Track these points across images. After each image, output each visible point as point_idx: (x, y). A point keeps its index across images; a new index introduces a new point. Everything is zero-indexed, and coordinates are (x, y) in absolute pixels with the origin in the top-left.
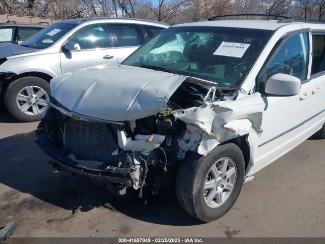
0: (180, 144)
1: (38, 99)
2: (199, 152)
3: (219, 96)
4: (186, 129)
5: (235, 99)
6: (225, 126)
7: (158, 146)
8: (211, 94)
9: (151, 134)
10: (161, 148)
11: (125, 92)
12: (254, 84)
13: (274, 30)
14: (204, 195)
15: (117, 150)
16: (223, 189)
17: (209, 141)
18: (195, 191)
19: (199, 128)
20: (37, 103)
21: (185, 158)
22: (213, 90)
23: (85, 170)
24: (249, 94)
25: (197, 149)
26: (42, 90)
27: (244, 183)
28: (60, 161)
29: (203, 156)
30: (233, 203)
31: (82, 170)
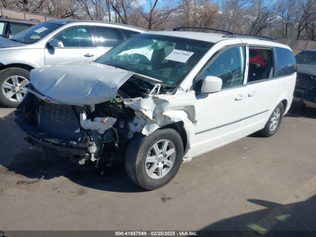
0: (130, 126)
1: (22, 88)
2: (143, 133)
3: (163, 91)
4: (135, 115)
5: (174, 94)
6: (163, 114)
7: (111, 126)
8: (157, 89)
9: (106, 117)
10: (114, 129)
11: (87, 82)
12: (192, 84)
13: (215, 42)
14: (146, 167)
15: (79, 129)
16: (163, 165)
17: (151, 125)
18: (137, 162)
19: (143, 114)
20: (21, 92)
21: (133, 137)
22: (158, 86)
23: (53, 144)
24: (187, 91)
25: (141, 130)
26: (26, 80)
27: (183, 162)
28: (33, 136)
29: (145, 136)
30: (172, 177)
31: (50, 144)
